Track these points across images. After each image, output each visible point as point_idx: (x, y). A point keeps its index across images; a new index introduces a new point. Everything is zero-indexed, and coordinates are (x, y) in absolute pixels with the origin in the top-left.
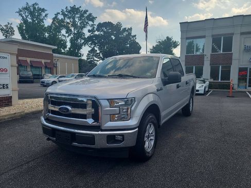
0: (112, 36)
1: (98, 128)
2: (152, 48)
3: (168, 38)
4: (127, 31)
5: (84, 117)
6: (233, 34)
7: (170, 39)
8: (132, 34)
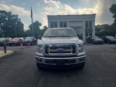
0: (6, 18)
1: (76, 56)
2: (29, 25)
3: (37, 21)
4: (15, 16)
5: (70, 52)
6: (67, 22)
7: (38, 22)
8: (18, 18)
